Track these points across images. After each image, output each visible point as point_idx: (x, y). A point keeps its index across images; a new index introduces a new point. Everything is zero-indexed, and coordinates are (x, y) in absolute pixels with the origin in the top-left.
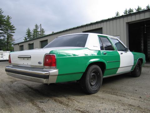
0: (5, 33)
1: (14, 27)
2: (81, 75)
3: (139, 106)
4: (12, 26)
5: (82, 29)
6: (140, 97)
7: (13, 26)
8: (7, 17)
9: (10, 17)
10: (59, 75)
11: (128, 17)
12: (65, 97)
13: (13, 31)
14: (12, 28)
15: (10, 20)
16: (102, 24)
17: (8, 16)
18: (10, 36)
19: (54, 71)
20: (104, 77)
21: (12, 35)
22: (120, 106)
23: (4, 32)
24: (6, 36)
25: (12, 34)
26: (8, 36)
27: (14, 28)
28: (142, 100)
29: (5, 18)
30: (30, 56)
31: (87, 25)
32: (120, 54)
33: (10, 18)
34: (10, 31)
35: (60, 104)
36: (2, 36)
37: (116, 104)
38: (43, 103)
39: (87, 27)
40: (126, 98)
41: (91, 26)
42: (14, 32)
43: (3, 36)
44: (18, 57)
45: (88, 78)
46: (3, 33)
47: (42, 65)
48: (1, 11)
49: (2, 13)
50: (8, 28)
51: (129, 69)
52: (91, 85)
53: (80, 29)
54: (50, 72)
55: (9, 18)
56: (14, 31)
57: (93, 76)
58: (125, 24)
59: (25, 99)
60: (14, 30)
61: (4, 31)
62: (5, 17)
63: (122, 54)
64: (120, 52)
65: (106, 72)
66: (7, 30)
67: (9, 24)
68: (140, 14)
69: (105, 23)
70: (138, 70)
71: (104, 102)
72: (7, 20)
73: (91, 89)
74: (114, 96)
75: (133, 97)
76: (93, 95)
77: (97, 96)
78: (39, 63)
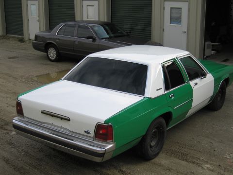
2: (140, 139)
19: (110, 146)
20: (168, 129)
28: (222, 172)
30: (68, 118)
40: (200, 168)
44: (42, 112)
45: (148, 140)
47: (92, 135)
54: (106, 148)
65: (171, 122)
74: (184, 163)
75: (210, 164)
76: (153, 160)
77: (160, 165)
78: (85, 132)
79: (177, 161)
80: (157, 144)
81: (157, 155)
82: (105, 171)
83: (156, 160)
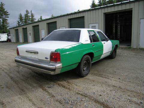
1: (8, 13)
2: (77, 64)
3: (120, 87)
4: (6, 11)
5: (68, 16)
6: (119, 79)
8: (1, 4)
10: (62, 67)
11: (105, 9)
12: (65, 81)
13: (7, 16)
14: (6, 13)
15: (3, 6)
16: (84, 13)
18: (5, 21)
19: (59, 65)
20: (92, 62)
21: (7, 20)
22: (107, 88)
24: (1, 20)
25: (7, 18)
26: (3, 20)
27: (8, 14)
28: (121, 81)
30: (37, 52)
31: (72, 14)
32: (103, 44)
33: (3, 4)
34: (5, 16)
35: (63, 88)
37: (104, 85)
38: (51, 88)
39: (71, 16)
40: (109, 80)
41: (75, 15)
42: (8, 17)
44: (26, 51)
45: (82, 66)
47: (49, 60)
51: (109, 54)
52: (84, 70)
53: (66, 17)
54: (56, 66)
56: (8, 16)
57: (85, 63)
58: (103, 15)
59: (35, 85)
60: (8, 15)
63: (104, 43)
64: (103, 42)
65: (94, 59)
66: (2, 15)
68: (114, 6)
69: (86, 13)
70: (114, 54)
71: (95, 84)
72: (1, 6)
73: (84, 73)
74: (101, 78)
75: (114, 78)
76: (85, 77)
77: (88, 79)
78: (45, 58)
79: (97, 77)
80: (87, 69)
81: (87, 75)
82: (59, 82)
83: (87, 77)
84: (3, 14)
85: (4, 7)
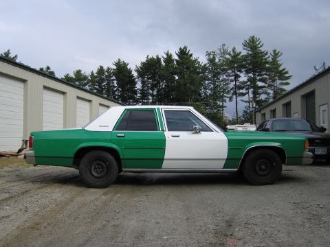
0: (269, 86)
1: (287, 73)
4: (284, 69)
7: (286, 71)
8: (272, 53)
9: (278, 53)
13: (285, 82)
14: (282, 75)
15: (278, 59)
17: (275, 51)
18: (278, 93)
21: (284, 91)
23: (266, 85)
24: (271, 92)
25: (284, 87)
26: (274, 92)
27: (287, 75)
29: (266, 57)
34: (279, 82)
36: (262, 93)
42: (287, 84)
43: (266, 93)
46: (264, 87)
48: (259, 44)
49: (261, 46)
50: (275, 75)
55: (276, 54)
56: (288, 81)
60: (287, 78)
61: (266, 83)
62: (266, 54)
66: (274, 81)
67: (277, 68)
72: (273, 59)
84: (276, 78)
85: (280, 60)
